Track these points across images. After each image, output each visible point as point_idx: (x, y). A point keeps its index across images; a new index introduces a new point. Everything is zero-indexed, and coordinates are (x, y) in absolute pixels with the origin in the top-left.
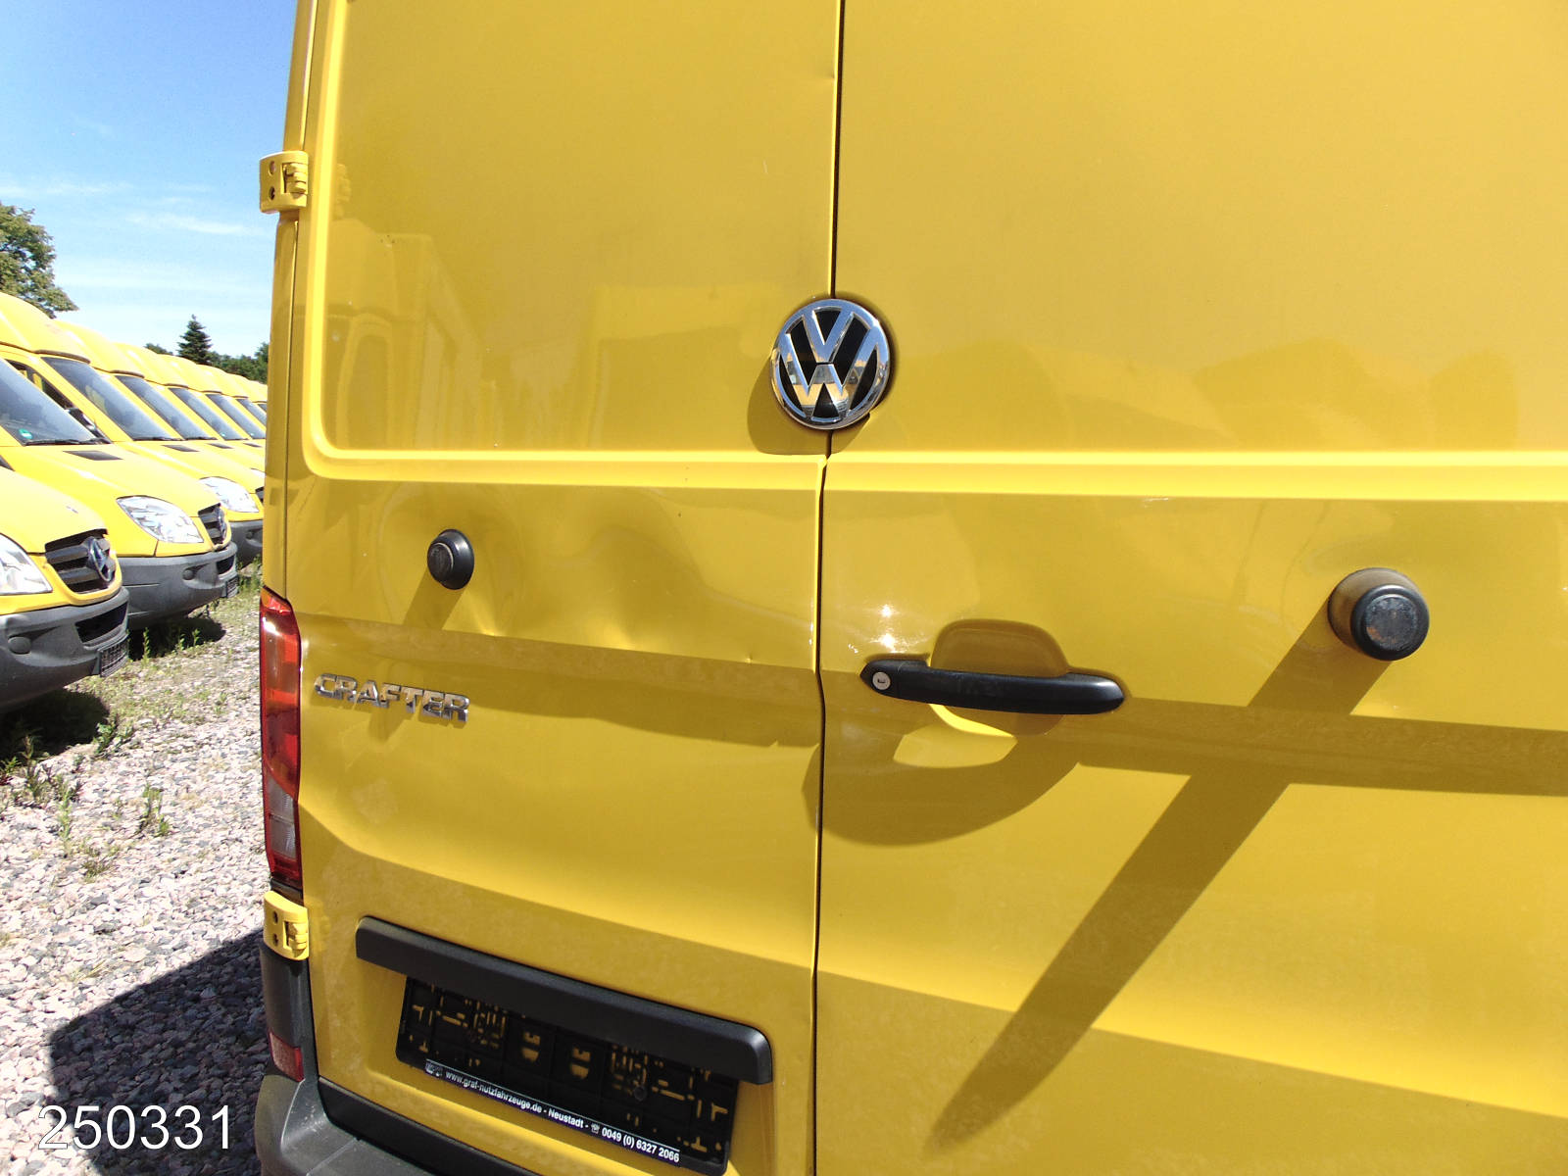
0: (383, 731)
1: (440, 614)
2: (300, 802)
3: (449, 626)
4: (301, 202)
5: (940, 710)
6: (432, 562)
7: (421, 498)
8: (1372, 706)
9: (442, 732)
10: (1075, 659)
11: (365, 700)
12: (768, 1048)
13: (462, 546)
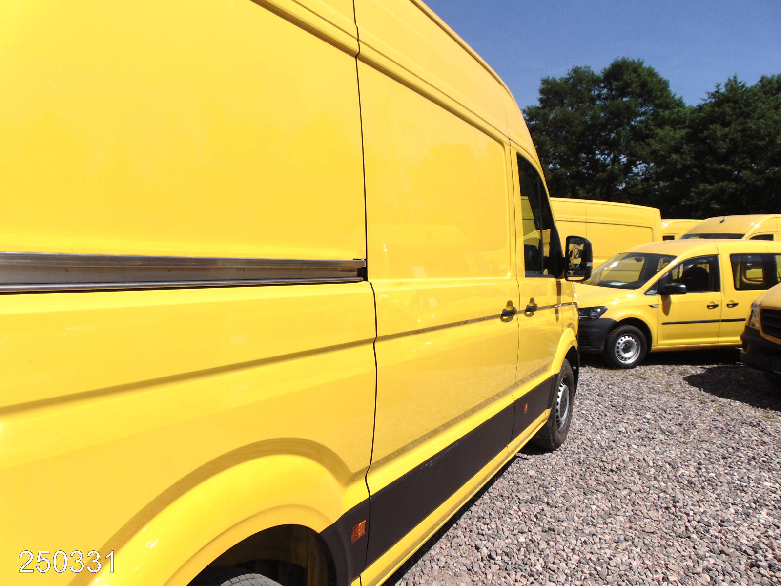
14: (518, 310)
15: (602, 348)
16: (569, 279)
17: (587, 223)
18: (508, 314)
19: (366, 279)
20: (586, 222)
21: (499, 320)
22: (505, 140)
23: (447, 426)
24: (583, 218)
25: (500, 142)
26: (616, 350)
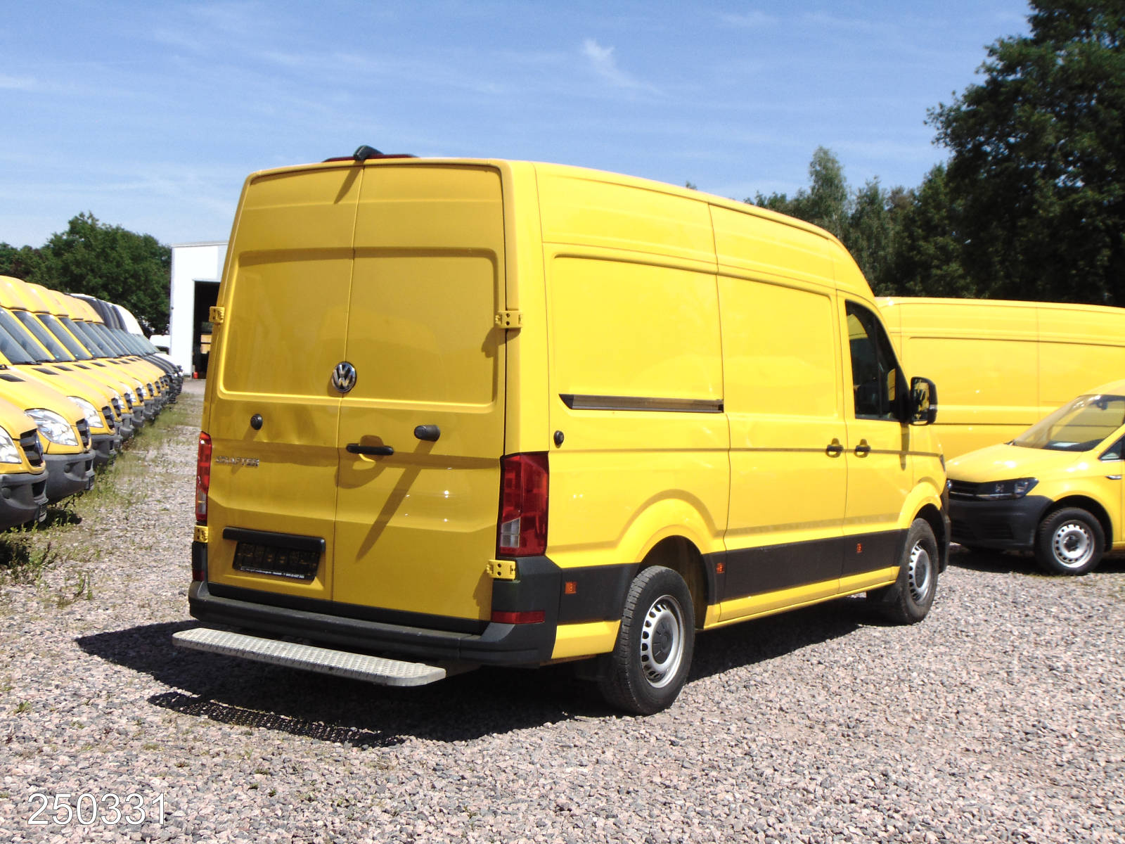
0: (233, 472)
1: (252, 436)
2: (209, 495)
3: (255, 440)
4: (222, 321)
5: (361, 455)
6: (251, 422)
7: (248, 405)
8: (433, 452)
9: (251, 469)
10: (386, 443)
11: (229, 464)
12: (325, 543)
13: (259, 418)
14: (845, 448)
15: (1032, 541)
16: (915, 423)
17: (1040, 344)
18: (835, 449)
19: (723, 412)
20: (1038, 341)
21: (824, 454)
22: (831, 292)
23: (777, 528)
24: (1032, 334)
25: (827, 296)
26: (1054, 545)
